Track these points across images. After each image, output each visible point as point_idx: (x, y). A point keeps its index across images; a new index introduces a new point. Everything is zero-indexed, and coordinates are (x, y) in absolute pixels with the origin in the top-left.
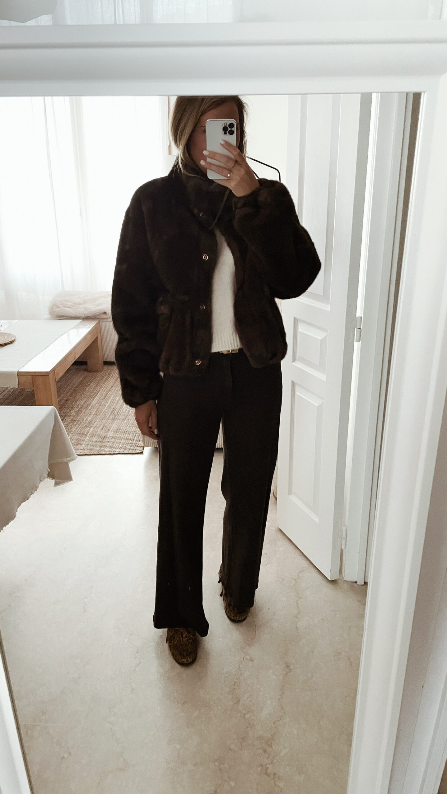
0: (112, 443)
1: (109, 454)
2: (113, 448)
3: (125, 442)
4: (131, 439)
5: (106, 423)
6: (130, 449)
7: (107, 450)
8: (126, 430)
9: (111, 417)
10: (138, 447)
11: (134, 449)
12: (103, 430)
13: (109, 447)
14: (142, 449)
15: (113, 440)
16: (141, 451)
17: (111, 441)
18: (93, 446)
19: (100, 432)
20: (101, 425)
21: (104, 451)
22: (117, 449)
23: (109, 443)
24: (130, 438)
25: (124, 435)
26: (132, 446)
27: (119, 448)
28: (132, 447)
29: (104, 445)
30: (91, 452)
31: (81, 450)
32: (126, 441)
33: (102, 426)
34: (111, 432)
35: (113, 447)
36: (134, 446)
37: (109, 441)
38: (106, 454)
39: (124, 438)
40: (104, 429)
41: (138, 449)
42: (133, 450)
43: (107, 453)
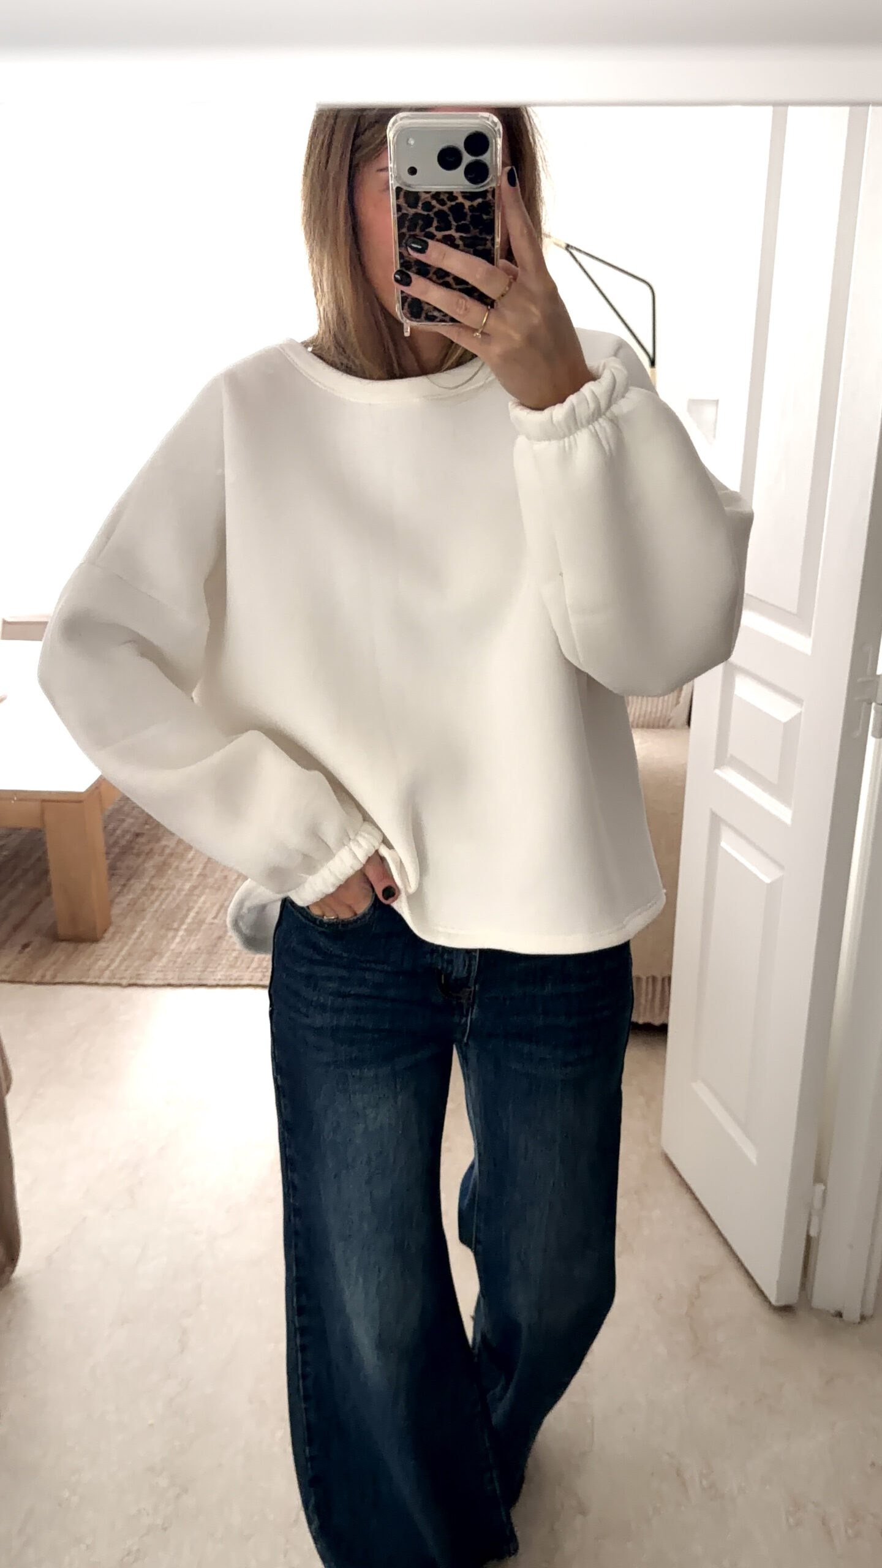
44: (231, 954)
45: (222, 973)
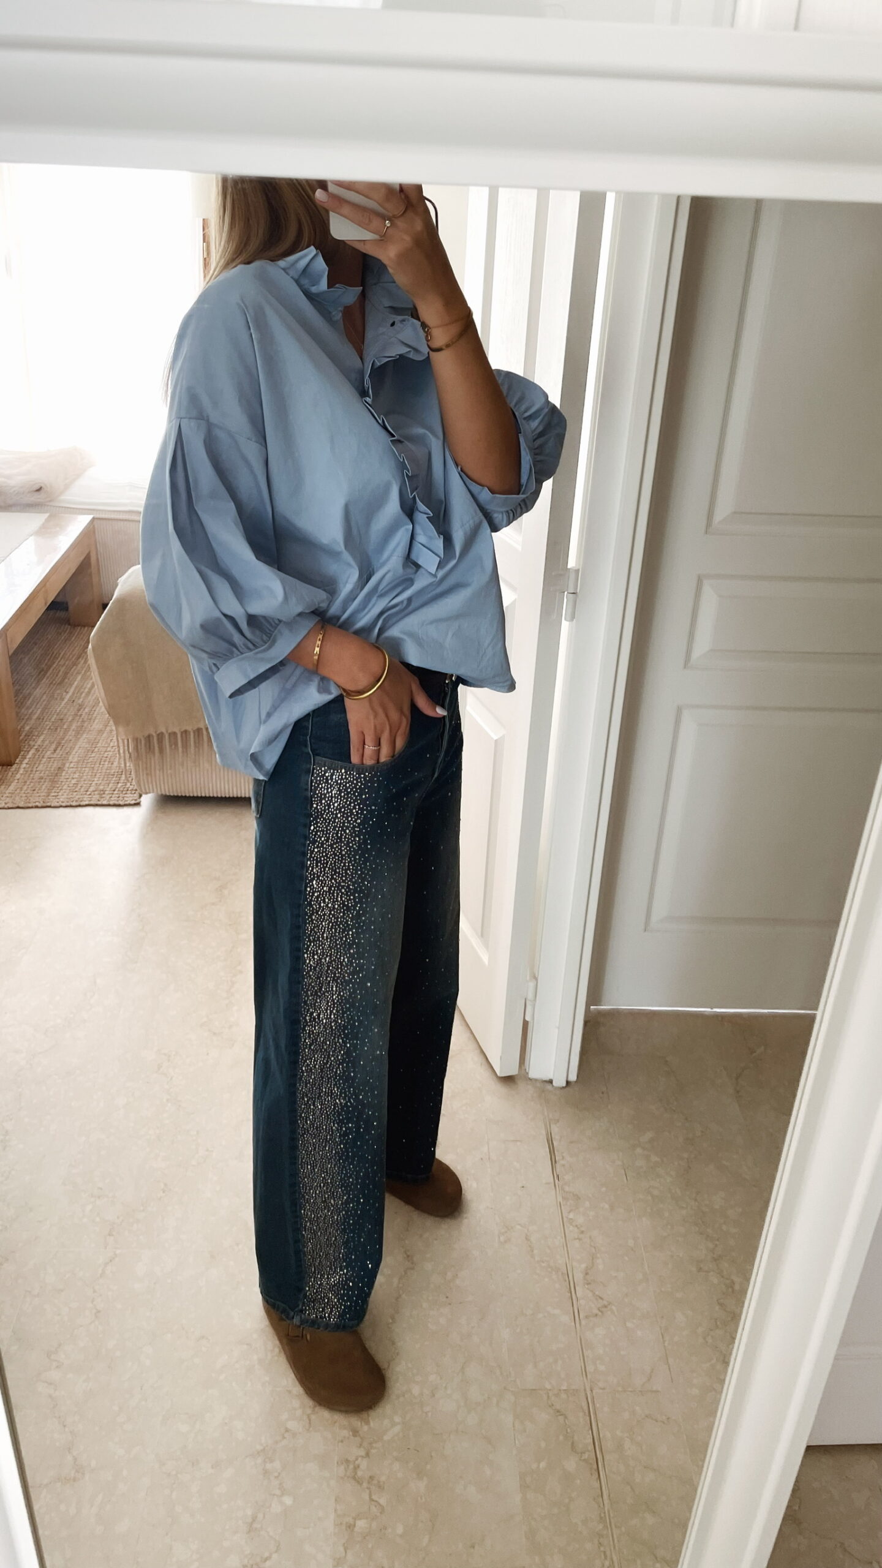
0: (74, 781)
1: (66, 807)
2: (76, 793)
3: (103, 780)
4: (116, 774)
5: (64, 738)
6: (113, 796)
7: (63, 799)
8: (106, 753)
9: (74, 727)
10: (129, 792)
11: (121, 795)
12: (55, 754)
13: (68, 791)
14: (136, 796)
15: (77, 776)
16: (136, 800)
17: (73, 778)
18: (34, 789)
19: (50, 758)
20: (53, 743)
21: (57, 800)
22: (85, 796)
23: (68, 783)
24: (113, 771)
25: (101, 766)
26: (117, 790)
27: (88, 793)
28: (116, 792)
29: (58, 786)
30: (29, 803)
31: (8, 797)
32: (106, 779)
33: (54, 746)
34: (74, 757)
35: (76, 791)
36: (122, 789)
37: (68, 779)
38: (61, 806)
39: (100, 771)
40: (57, 751)
41: (132, 795)
42: (119, 797)
43: (64, 804)
44: (70, 781)
45: (65, 796)
